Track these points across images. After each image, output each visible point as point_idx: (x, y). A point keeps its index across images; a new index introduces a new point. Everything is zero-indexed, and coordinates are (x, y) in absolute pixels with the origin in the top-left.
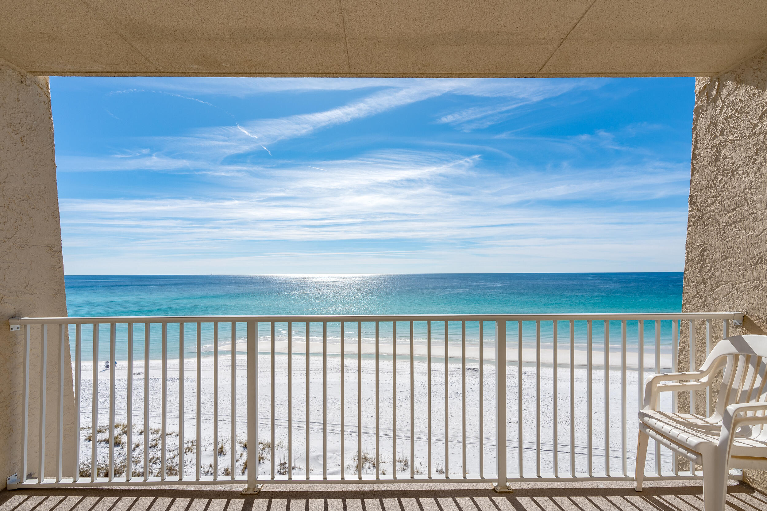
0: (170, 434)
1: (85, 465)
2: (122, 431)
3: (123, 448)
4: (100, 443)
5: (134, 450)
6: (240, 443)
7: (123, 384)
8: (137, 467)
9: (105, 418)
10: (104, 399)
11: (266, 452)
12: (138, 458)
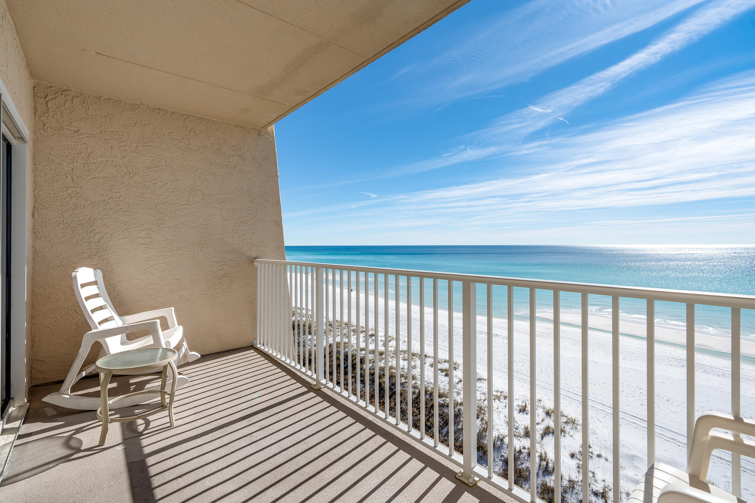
1: (428, 383)
5: (458, 384)
6: (544, 408)
8: (458, 397)
9: (444, 353)
10: (444, 339)
11: (569, 427)
12: (460, 390)
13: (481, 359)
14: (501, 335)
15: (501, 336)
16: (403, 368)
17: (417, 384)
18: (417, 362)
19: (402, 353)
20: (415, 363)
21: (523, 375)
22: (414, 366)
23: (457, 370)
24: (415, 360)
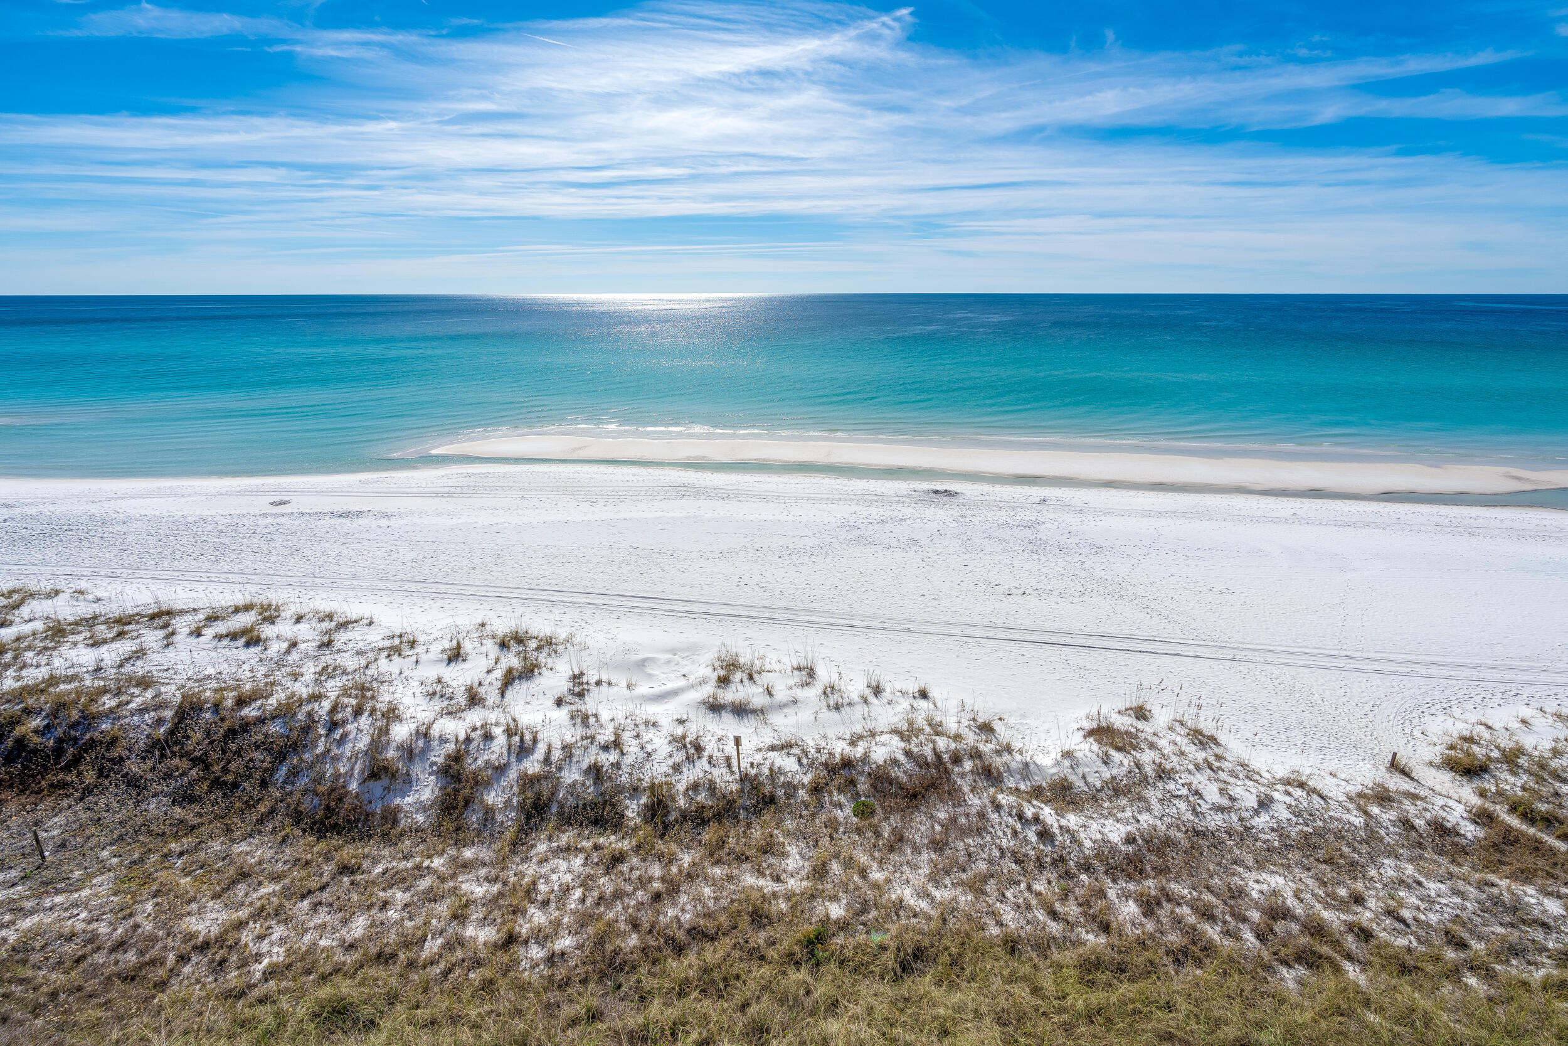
0: (356, 622)
1: (197, 681)
2: (260, 618)
3: (266, 649)
4: (219, 641)
5: (289, 653)
6: (494, 637)
7: (252, 524)
8: (298, 684)
9: (225, 591)
10: (217, 553)
11: (544, 654)
12: (297, 667)
13: (334, 577)
14: (369, 511)
15: (370, 514)
16: (98, 669)
17: (164, 696)
18: (143, 639)
19: (80, 628)
20: (137, 641)
21: (436, 585)
22: (136, 652)
23: (278, 620)
24: (136, 634)
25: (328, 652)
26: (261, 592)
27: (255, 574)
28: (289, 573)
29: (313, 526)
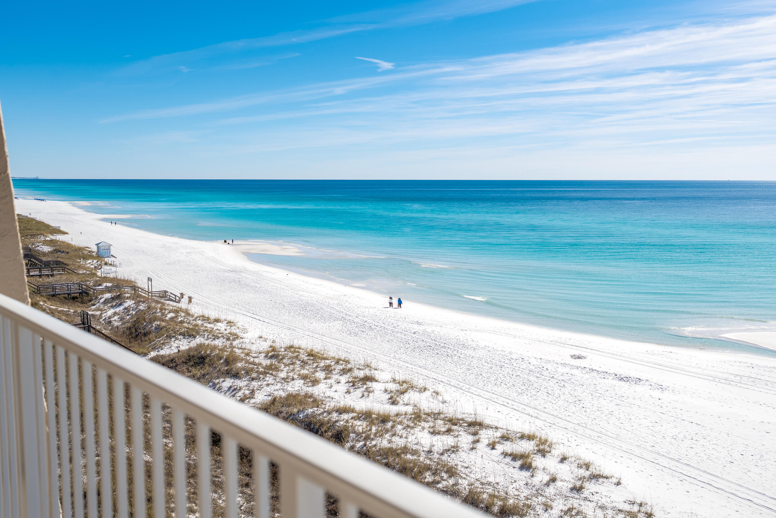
0: (607, 478)
1: (482, 484)
2: (536, 448)
3: (533, 476)
4: (505, 457)
5: (548, 486)
7: (554, 370)
10: (523, 387)
12: (551, 500)
13: (601, 432)
14: (647, 380)
15: (647, 383)
16: (430, 452)
17: (459, 487)
18: (460, 439)
19: (429, 419)
20: (456, 439)
21: (688, 468)
22: (454, 447)
23: (548, 455)
24: (457, 433)
25: (576, 496)
26: (543, 428)
27: (544, 412)
28: (568, 419)
29: (597, 383)
